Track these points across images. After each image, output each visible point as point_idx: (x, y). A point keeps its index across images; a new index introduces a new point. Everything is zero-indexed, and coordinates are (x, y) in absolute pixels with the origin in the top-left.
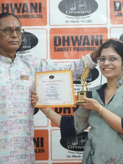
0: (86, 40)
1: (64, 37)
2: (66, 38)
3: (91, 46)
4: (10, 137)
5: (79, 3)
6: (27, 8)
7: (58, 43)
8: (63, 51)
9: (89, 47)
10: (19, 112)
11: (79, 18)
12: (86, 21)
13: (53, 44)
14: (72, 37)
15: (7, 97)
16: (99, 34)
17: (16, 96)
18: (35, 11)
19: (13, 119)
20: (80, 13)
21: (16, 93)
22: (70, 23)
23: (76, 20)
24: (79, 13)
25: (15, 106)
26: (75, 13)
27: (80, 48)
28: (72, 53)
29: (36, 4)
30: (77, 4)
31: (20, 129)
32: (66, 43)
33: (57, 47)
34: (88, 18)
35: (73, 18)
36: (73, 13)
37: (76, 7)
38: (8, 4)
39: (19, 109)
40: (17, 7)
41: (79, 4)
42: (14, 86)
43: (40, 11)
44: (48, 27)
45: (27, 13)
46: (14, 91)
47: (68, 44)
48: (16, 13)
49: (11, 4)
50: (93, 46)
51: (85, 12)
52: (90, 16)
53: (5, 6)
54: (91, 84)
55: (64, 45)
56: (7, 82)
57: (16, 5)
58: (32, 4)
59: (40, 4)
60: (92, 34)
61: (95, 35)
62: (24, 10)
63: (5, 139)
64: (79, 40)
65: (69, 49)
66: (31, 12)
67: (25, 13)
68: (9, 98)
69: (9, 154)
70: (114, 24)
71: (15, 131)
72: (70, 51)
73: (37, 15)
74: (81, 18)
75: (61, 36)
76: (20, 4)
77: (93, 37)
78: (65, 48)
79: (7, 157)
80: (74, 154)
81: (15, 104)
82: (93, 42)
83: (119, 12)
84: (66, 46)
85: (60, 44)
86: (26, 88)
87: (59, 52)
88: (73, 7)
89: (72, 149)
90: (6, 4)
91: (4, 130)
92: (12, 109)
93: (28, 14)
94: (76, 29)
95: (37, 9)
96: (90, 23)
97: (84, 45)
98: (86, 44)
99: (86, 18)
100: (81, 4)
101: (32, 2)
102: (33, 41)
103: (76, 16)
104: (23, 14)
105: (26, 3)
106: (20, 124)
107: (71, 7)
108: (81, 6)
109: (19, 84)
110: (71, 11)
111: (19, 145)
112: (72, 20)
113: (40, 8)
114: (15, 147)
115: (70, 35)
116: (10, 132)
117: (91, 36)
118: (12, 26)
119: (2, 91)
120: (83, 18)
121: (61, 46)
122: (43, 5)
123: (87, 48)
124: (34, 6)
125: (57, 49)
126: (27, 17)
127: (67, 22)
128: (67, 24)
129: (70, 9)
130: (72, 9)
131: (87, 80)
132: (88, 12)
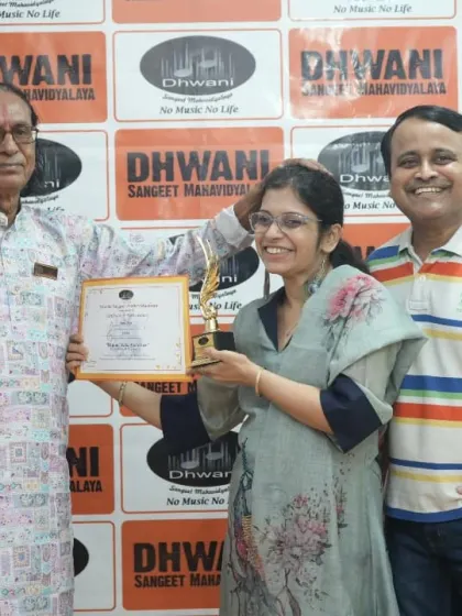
0: (221, 164)
1: (156, 156)
2: (163, 159)
3: (234, 182)
5: (200, 57)
6: (49, 71)
7: (138, 174)
8: (154, 196)
9: (228, 186)
10: (28, 371)
11: (200, 101)
12: (220, 110)
13: (126, 176)
14: (181, 156)
16: (259, 148)
17: (17, 324)
18: (71, 78)
19: (9, 391)
20: (204, 85)
21: (19, 316)
22: (173, 115)
23: (188, 105)
24: (201, 85)
25: (16, 351)
26: (189, 84)
27: (203, 186)
28: (182, 201)
29: (75, 58)
30: (194, 58)
31: (28, 418)
32: (163, 173)
33: (136, 184)
34: (226, 100)
35: (183, 100)
36: (183, 84)
37: (191, 68)
39: (27, 361)
40: (19, 67)
41: (200, 61)
42: (13, 294)
43: (87, 80)
44: (111, 127)
45: (49, 83)
46: (14, 308)
47: (170, 177)
49: (2, 59)
50: (240, 182)
51: (217, 83)
52: (231, 95)
54: (234, 291)
55: (157, 178)
57: (16, 60)
58: (62, 59)
59: (87, 58)
60: (239, 148)
61: (247, 149)
62: (41, 77)
64: (201, 163)
65: (172, 189)
66: (61, 82)
67: (43, 85)
70: (302, 118)
71: (16, 426)
72: (176, 195)
73: (79, 90)
74: (206, 101)
75: (148, 151)
76: (29, 59)
77: (240, 155)
78: (160, 187)
80: (186, 496)
81: (17, 347)
82: (241, 170)
83: (316, 83)
84: (163, 182)
85: (144, 176)
86: (50, 300)
87: (143, 199)
88: (184, 67)
89: (183, 481)
92: (6, 361)
93: (52, 87)
94: (191, 131)
95: (77, 72)
96: (234, 115)
97: (214, 178)
98: (222, 174)
99: (218, 102)
100: (206, 59)
101: (61, 54)
102: (66, 168)
103: (193, 94)
104: (37, 87)
106: (30, 406)
107: (178, 69)
108: (205, 64)
109: (28, 290)
110: (176, 79)
111: (25, 466)
112: (180, 104)
113: (87, 70)
114: (15, 472)
115: (175, 149)
117: (237, 152)
120: (212, 100)
121: (149, 182)
122: (94, 63)
123: (224, 186)
124: (70, 63)
125: (135, 190)
126: (48, 95)
127: (164, 110)
128: (166, 116)
129: (176, 74)
130: (181, 73)
131: (223, 278)
132: (227, 84)
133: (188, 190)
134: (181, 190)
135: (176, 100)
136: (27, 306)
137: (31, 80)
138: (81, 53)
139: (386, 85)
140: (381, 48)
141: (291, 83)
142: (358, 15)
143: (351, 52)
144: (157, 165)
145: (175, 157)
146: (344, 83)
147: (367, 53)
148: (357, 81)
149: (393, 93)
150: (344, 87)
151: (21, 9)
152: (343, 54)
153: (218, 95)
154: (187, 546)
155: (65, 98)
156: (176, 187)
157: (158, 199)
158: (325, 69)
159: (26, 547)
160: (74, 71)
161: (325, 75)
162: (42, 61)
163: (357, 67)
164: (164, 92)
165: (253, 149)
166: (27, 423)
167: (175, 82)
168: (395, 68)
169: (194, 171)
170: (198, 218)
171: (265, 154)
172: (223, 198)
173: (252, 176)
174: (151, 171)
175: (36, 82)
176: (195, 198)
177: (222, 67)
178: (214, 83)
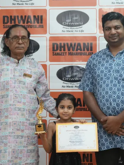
0: (79, 46)
1: (61, 44)
2: (62, 45)
3: (83, 52)
4: (9, 120)
5: (73, 16)
7: (55, 49)
9: (81, 53)
10: (19, 102)
11: (73, 29)
12: (79, 31)
13: (52, 49)
14: (68, 44)
15: (10, 89)
16: (90, 42)
18: (37, 22)
19: (13, 107)
21: (18, 87)
22: (66, 33)
23: (71, 30)
24: (73, 24)
25: (15, 97)
29: (38, 16)
30: (72, 17)
31: (18, 115)
32: (62, 49)
33: (55, 52)
34: (81, 28)
35: (68, 28)
36: (69, 24)
37: (71, 19)
38: (15, 16)
39: (18, 99)
40: (23, 19)
41: (73, 17)
42: (16, 81)
43: (42, 22)
44: (48, 36)
45: (31, 23)
46: (16, 85)
47: (64, 50)
48: (21, 24)
49: (18, 17)
50: (84, 52)
53: (13, 18)
55: (61, 50)
56: (11, 78)
57: (22, 17)
58: (34, 17)
59: (42, 16)
60: (84, 42)
61: (86, 42)
62: (29, 21)
63: (6, 122)
64: (73, 46)
65: (65, 53)
67: (29, 24)
68: (11, 91)
69: (8, 134)
71: (14, 116)
72: (66, 55)
73: (39, 25)
74: (75, 29)
75: (58, 43)
76: (25, 16)
77: (84, 44)
78: (62, 53)
79: (6, 136)
81: (16, 96)
82: (85, 48)
84: (62, 51)
87: (57, 56)
88: (69, 19)
90: (14, 16)
91: (5, 115)
92: (12, 99)
93: (31, 24)
94: (71, 37)
95: (39, 20)
96: (83, 33)
97: (77, 50)
98: (79, 49)
99: (78, 29)
101: (34, 15)
103: (71, 27)
106: (19, 112)
107: (67, 19)
108: (75, 18)
109: (21, 80)
111: (16, 128)
112: (68, 30)
113: (42, 20)
114: (13, 129)
115: (66, 42)
116: (10, 116)
118: (18, 34)
119: (6, 84)
120: (77, 28)
121: (58, 51)
122: (44, 17)
124: (37, 18)
125: (55, 53)
126: (31, 27)
127: (63, 31)
128: (64, 33)
129: (66, 21)
130: (68, 21)
131: (79, 79)
132: (81, 24)
133: (70, 54)
134: (67, 54)
135: (66, 28)
136: (20, 85)
137: (26, 23)
138: (40, 15)
141: (99, 24)
142: (119, 5)
144: (61, 47)
145: (66, 44)
151: (23, 3)
155: (35, 27)
156: (66, 53)
157: (61, 56)
159: (15, 149)
160: (38, 20)
162: (29, 17)
164: (63, 26)
165: (88, 42)
166: (17, 116)
167: (66, 23)
169: (71, 48)
170: (72, 61)
171: (91, 44)
172: (79, 56)
173: (88, 50)
174: (59, 48)
175: (27, 23)
176: (71, 56)
177: (79, 19)
178: (77, 24)
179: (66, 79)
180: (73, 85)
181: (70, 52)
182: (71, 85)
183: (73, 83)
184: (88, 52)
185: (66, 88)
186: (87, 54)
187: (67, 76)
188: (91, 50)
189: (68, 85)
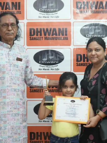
0: (54, 32)
1: (37, 29)
2: (39, 30)
3: (58, 36)
6: (9, 6)
7: (32, 34)
8: (36, 40)
9: (56, 37)
10: (14, 84)
11: (49, 15)
12: (54, 17)
13: (29, 34)
14: (44, 29)
16: (65, 27)
18: (15, 8)
20: (50, 10)
22: (42, 18)
24: (49, 10)
26: (46, 10)
27: (50, 37)
29: (16, 3)
30: (48, 3)
32: (39, 34)
33: (32, 37)
34: (56, 14)
35: (45, 14)
36: (45, 10)
37: (47, 6)
39: (14, 81)
40: (2, 5)
41: (49, 4)
43: (19, 9)
47: (41, 35)
50: (59, 36)
51: (54, 10)
52: (57, 13)
54: (57, 65)
55: (37, 35)
58: (13, 3)
59: (19, 3)
61: (61, 28)
62: (7, 8)
64: (49, 31)
65: (41, 38)
66: (12, 9)
67: (8, 10)
72: (42, 40)
73: (17, 12)
75: (35, 28)
76: (4, 3)
78: (38, 37)
83: (80, 10)
84: (39, 36)
88: (45, 6)
96: (58, 18)
97: (53, 35)
98: (54, 34)
99: (54, 15)
100: (51, 3)
101: (12, 2)
103: (47, 13)
104: (6, 11)
105: (9, 3)
106: (15, 92)
107: (43, 6)
108: (50, 5)
109: (15, 64)
112: (44, 15)
113: (19, 6)
115: (42, 27)
117: (59, 28)
120: (52, 14)
121: (35, 36)
123: (55, 37)
125: (32, 38)
127: (39, 17)
128: (40, 19)
130: (44, 7)
131: (55, 62)
132: (56, 10)
133: (46, 39)
134: (44, 38)
137: (4, 9)
138: (18, 2)
139: (99, 11)
140: (98, 1)
141: (74, 10)
143: (90, 2)
144: (37, 32)
145: (42, 29)
146: (87, 10)
147: (94, 2)
148: (91, 10)
149: (101, 13)
150: (88, 11)
152: (87, 3)
153: (54, 13)
154: (44, 133)
156: (42, 37)
157: (37, 40)
158: (82, 6)
160: (16, 6)
161: (82, 8)
162: (7, 4)
163: (91, 6)
164: (40, 12)
165: (63, 28)
167: (42, 10)
168: (101, 6)
169: (47, 33)
170: (48, 46)
171: (66, 29)
172: (55, 41)
173: (63, 35)
174: (36, 33)
175: (6, 9)
176: (47, 40)
177: (55, 6)
178: (53, 10)
179: (42, 62)
180: (49, 68)
181: (47, 37)
182: (47, 68)
183: (49, 66)
184: (63, 37)
185: (42, 71)
186: (62, 39)
187: (43, 60)
188: (66, 35)
189: (44, 68)
